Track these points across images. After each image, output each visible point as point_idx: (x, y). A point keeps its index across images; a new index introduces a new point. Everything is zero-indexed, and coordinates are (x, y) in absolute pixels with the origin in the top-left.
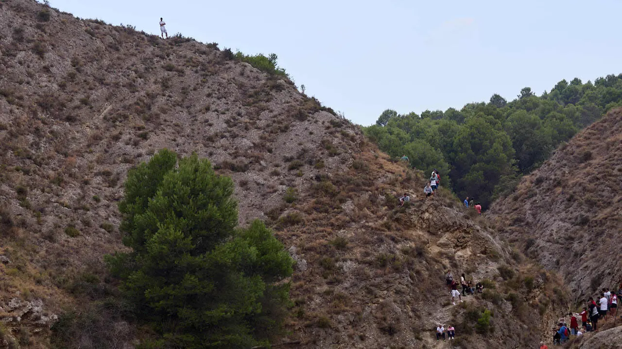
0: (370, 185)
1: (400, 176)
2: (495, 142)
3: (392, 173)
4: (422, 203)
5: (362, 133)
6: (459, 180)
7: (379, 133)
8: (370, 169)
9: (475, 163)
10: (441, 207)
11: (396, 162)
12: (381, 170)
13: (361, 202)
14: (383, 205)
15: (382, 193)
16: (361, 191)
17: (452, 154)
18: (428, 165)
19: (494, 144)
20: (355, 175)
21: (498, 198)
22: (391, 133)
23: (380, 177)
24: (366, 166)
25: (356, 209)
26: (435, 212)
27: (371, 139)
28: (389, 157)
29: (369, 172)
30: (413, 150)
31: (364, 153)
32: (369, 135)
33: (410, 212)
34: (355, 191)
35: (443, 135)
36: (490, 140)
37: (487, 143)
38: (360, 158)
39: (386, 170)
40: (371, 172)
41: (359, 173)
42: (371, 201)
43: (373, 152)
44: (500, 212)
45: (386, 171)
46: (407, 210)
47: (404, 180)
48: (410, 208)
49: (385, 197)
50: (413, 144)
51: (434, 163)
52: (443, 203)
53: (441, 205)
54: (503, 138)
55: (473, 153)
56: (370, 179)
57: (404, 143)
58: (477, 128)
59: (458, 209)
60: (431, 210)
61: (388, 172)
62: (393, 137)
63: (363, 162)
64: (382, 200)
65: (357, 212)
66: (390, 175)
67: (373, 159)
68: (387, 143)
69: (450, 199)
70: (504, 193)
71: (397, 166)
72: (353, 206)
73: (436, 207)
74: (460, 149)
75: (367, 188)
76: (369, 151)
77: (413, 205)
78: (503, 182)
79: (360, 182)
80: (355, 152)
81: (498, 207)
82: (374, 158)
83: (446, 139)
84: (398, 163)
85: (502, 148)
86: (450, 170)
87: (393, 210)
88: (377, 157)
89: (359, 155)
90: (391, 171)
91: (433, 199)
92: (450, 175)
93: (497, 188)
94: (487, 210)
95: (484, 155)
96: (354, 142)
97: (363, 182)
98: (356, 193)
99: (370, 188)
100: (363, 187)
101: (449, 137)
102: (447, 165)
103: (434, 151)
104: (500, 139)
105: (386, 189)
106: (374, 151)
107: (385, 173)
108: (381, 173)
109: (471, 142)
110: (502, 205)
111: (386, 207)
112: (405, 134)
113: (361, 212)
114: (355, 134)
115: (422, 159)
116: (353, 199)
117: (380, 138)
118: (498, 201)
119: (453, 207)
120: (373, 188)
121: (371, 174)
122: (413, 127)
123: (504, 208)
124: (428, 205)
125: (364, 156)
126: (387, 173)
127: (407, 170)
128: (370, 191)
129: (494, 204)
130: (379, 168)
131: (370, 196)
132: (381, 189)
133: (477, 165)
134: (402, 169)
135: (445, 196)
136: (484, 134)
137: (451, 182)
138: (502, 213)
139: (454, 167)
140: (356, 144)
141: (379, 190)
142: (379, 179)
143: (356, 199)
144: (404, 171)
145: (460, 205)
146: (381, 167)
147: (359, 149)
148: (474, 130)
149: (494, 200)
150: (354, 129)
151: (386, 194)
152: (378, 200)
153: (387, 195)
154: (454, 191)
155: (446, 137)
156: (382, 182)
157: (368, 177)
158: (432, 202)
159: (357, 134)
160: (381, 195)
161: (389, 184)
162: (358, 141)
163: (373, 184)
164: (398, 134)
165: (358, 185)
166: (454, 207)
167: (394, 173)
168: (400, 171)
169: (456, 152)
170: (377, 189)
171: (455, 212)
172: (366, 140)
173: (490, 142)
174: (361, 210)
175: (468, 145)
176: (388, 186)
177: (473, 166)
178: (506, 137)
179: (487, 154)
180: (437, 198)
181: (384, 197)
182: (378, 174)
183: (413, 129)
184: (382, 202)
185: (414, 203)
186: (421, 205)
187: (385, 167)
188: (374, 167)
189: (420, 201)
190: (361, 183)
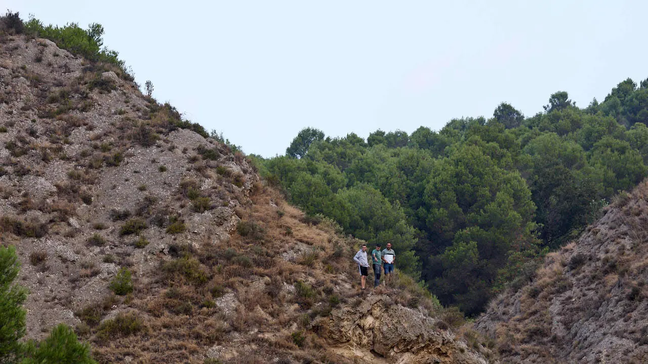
0: (267, 265)
1: (323, 249)
2: (499, 190)
3: (308, 243)
4: (361, 299)
5: (255, 170)
6: (431, 257)
7: (290, 171)
8: (268, 236)
9: (463, 226)
10: (394, 307)
11: (315, 223)
12: (288, 238)
13: (251, 296)
14: (291, 302)
15: (290, 279)
16: (252, 277)
17: (422, 210)
18: (377, 230)
19: (498, 193)
20: (241, 247)
21: (501, 292)
22: (313, 171)
23: (285, 251)
24: (261, 231)
25: (242, 308)
26: (385, 315)
27: (271, 182)
28: (304, 215)
29: (267, 241)
30: (350, 201)
31: (258, 206)
32: (270, 175)
33: (340, 315)
34: (239, 276)
35: (405, 177)
36: (491, 186)
37: (486, 191)
38: (250, 216)
39: (297, 237)
40: (270, 242)
41: (248, 243)
42: (269, 294)
43: (274, 205)
44: (505, 317)
45: (298, 240)
46: (334, 312)
47: (330, 258)
48: (339, 308)
49: (295, 286)
50: (352, 192)
51: (388, 226)
52: (399, 300)
53: (397, 303)
54: (514, 182)
55: (460, 210)
56: (268, 255)
57: (335, 190)
58: (467, 165)
59: (426, 311)
60: (377, 312)
61: (301, 241)
62: (317, 179)
63: (255, 223)
64: (289, 293)
65: (243, 312)
66: (304, 247)
67: (274, 218)
68: (304, 189)
69: (412, 292)
70: (512, 283)
71: (318, 231)
72: (237, 302)
73: (387, 307)
74: (435, 201)
75: (261, 270)
76: (268, 203)
77: (345, 302)
78: (513, 262)
79: (250, 258)
80: (242, 204)
81: (502, 309)
82: (277, 216)
83: (412, 183)
84: (319, 225)
85: (512, 200)
86: (417, 240)
87: (310, 311)
88: (281, 215)
89: (248, 210)
90: (305, 239)
91: (381, 293)
92: (417, 249)
93: (502, 275)
94: (482, 314)
95: (478, 213)
96: (240, 187)
97: (254, 260)
98: (242, 279)
99: (266, 271)
100: (256, 269)
101: (418, 179)
102: (412, 230)
103: (388, 204)
104: (509, 185)
105: (297, 272)
106: (277, 204)
107: (296, 244)
108: (287, 243)
109: (455, 190)
110: (508, 305)
111: (296, 306)
112: (338, 174)
113: (250, 314)
114: (242, 173)
115: (366, 220)
116: (237, 291)
117: (292, 180)
118: (501, 297)
119: (416, 307)
120: (274, 270)
121: (270, 244)
122: (353, 161)
123: (511, 310)
124: (373, 303)
125: (257, 211)
126: (299, 243)
127: (336, 238)
128: (267, 275)
129: (493, 304)
130: (285, 235)
131: (267, 284)
132: (288, 273)
133: (466, 231)
134: (325, 236)
135: (402, 287)
136: (481, 175)
137: (418, 261)
138: (509, 319)
139: (424, 234)
140: (243, 191)
141: (284, 274)
142: (285, 254)
143: (242, 290)
144: (329, 241)
145: (431, 304)
146: (289, 233)
147: (248, 199)
148: (461, 168)
149: (494, 296)
150: (241, 163)
151: (295, 281)
152: (282, 293)
153: (298, 285)
154: (425, 277)
155: (410, 180)
156: (290, 260)
157: (265, 249)
158: (380, 297)
159: (245, 172)
160: (287, 283)
161: (301, 264)
162: (249, 185)
163: (273, 264)
164: (326, 174)
165: (246, 265)
166: (420, 308)
167: (312, 244)
168: (322, 241)
169: (428, 207)
170: (280, 273)
171: (421, 316)
172: (262, 184)
173: (490, 191)
174: (252, 310)
175: (451, 195)
176: (300, 266)
177: (460, 232)
178: (519, 181)
179: (485, 211)
180: (390, 290)
181: (292, 288)
182: (282, 244)
183: (352, 166)
184: (289, 297)
185: (347, 299)
186: (358, 303)
187: (295, 233)
188: (276, 232)
189: (358, 295)
190: (251, 261)
